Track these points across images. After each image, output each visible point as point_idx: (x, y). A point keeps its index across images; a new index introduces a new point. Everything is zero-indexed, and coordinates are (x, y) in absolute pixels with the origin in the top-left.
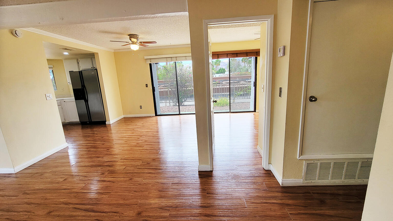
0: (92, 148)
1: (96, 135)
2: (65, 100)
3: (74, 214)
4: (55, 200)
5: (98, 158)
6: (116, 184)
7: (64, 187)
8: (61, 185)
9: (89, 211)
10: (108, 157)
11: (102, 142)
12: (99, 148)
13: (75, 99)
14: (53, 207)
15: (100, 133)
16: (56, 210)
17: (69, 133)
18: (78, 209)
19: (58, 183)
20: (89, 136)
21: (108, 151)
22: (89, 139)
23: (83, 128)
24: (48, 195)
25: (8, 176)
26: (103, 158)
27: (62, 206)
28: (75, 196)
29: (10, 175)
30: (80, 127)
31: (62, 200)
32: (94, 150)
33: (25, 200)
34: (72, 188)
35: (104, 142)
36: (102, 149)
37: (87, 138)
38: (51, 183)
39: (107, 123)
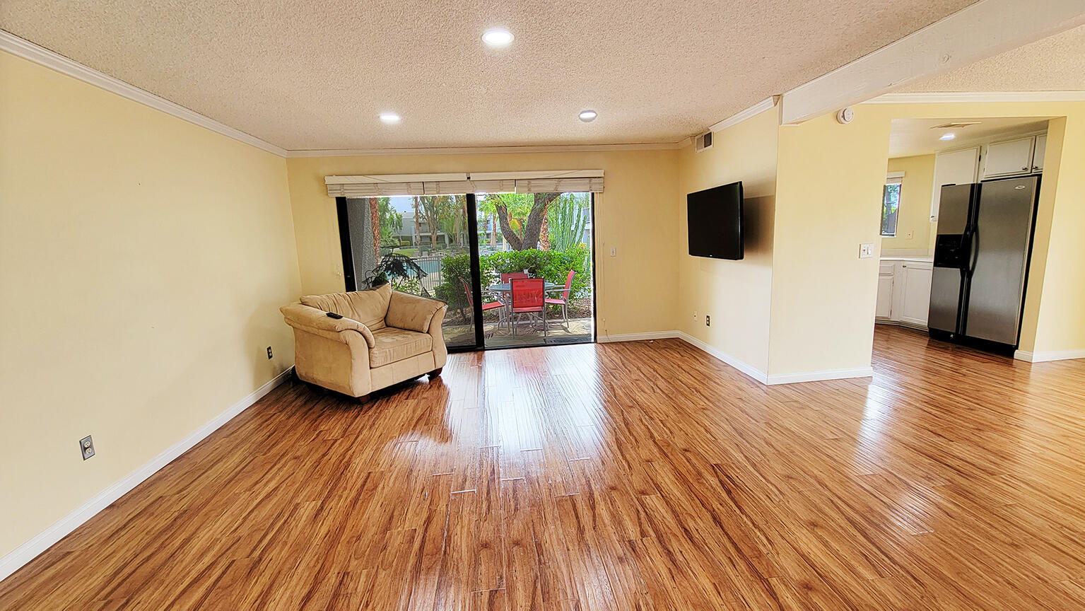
0: (930, 404)
1: (961, 379)
2: (905, 264)
3: (827, 510)
4: (806, 464)
5: (934, 435)
6: (954, 524)
7: (830, 451)
8: (824, 444)
9: (856, 527)
10: (969, 448)
11: (970, 403)
12: (952, 413)
13: (933, 264)
14: (798, 473)
15: (976, 377)
16: (800, 481)
17: (888, 348)
18: (838, 508)
19: (822, 438)
20: (937, 373)
21: (976, 432)
22: (934, 379)
23: (930, 346)
24: (798, 447)
25: (757, 384)
26: (951, 443)
27: (812, 481)
28: (842, 482)
29: (760, 385)
30: (924, 342)
31: (816, 472)
32: (934, 412)
33: (766, 435)
34: (844, 463)
35: (976, 405)
36: (959, 419)
37: (930, 376)
38: (812, 431)
39: (1017, 354)
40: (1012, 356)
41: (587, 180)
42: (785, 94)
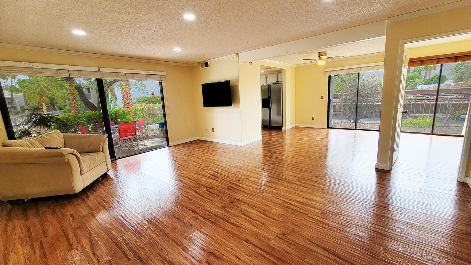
29: (240, 147)
39: (283, 128)
40: (282, 129)
41: (159, 76)
42: (239, 54)
